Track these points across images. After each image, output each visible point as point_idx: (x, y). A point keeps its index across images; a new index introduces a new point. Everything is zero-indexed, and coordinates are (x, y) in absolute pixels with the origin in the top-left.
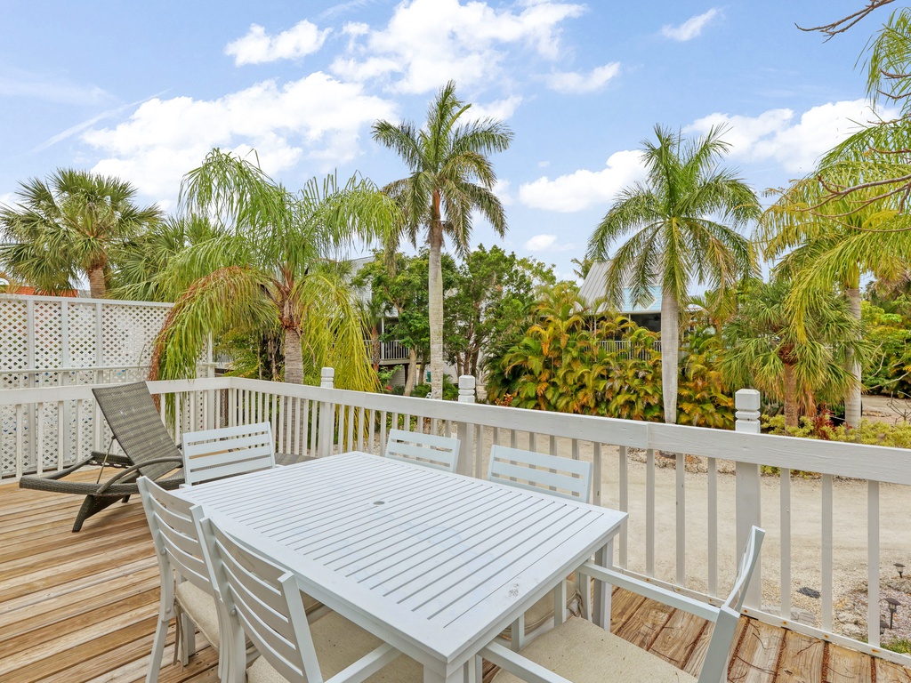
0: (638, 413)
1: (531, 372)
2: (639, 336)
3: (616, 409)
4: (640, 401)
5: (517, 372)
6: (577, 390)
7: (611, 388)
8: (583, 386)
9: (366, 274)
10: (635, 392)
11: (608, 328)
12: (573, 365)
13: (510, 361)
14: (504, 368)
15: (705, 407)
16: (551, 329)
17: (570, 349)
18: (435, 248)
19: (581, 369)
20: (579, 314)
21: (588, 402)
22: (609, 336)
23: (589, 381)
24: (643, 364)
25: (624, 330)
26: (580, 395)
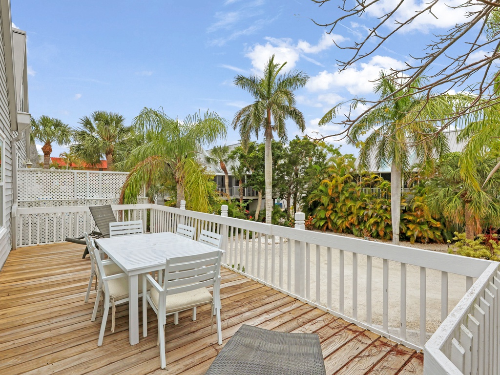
0: (381, 229)
1: (323, 205)
2: (384, 185)
3: (369, 226)
4: (383, 223)
5: (316, 204)
6: (348, 215)
7: (367, 214)
8: (351, 213)
9: (235, 153)
10: (380, 217)
11: (366, 181)
12: (346, 201)
13: (312, 199)
14: (309, 202)
15: (422, 226)
16: (334, 181)
17: (344, 192)
18: (268, 139)
19: (350, 203)
20: (350, 173)
21: (354, 222)
22: (368, 186)
23: (354, 210)
24: (386, 202)
25: (376, 182)
26: (350, 218)
